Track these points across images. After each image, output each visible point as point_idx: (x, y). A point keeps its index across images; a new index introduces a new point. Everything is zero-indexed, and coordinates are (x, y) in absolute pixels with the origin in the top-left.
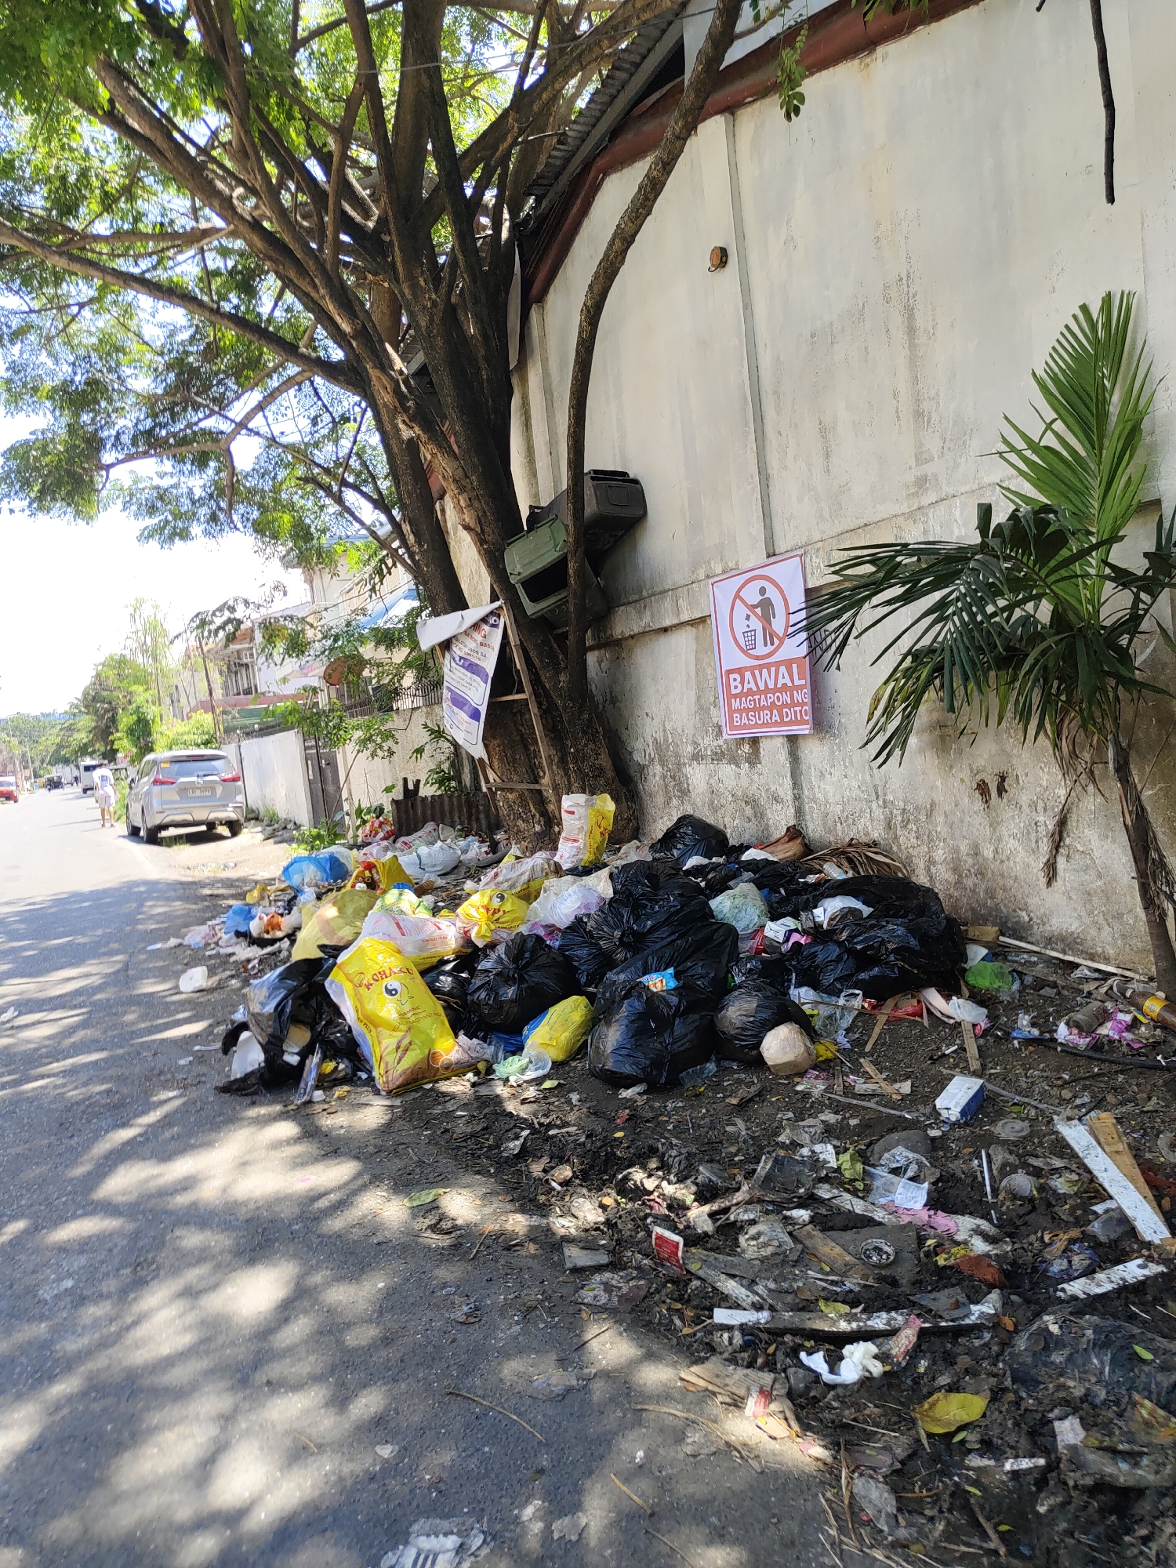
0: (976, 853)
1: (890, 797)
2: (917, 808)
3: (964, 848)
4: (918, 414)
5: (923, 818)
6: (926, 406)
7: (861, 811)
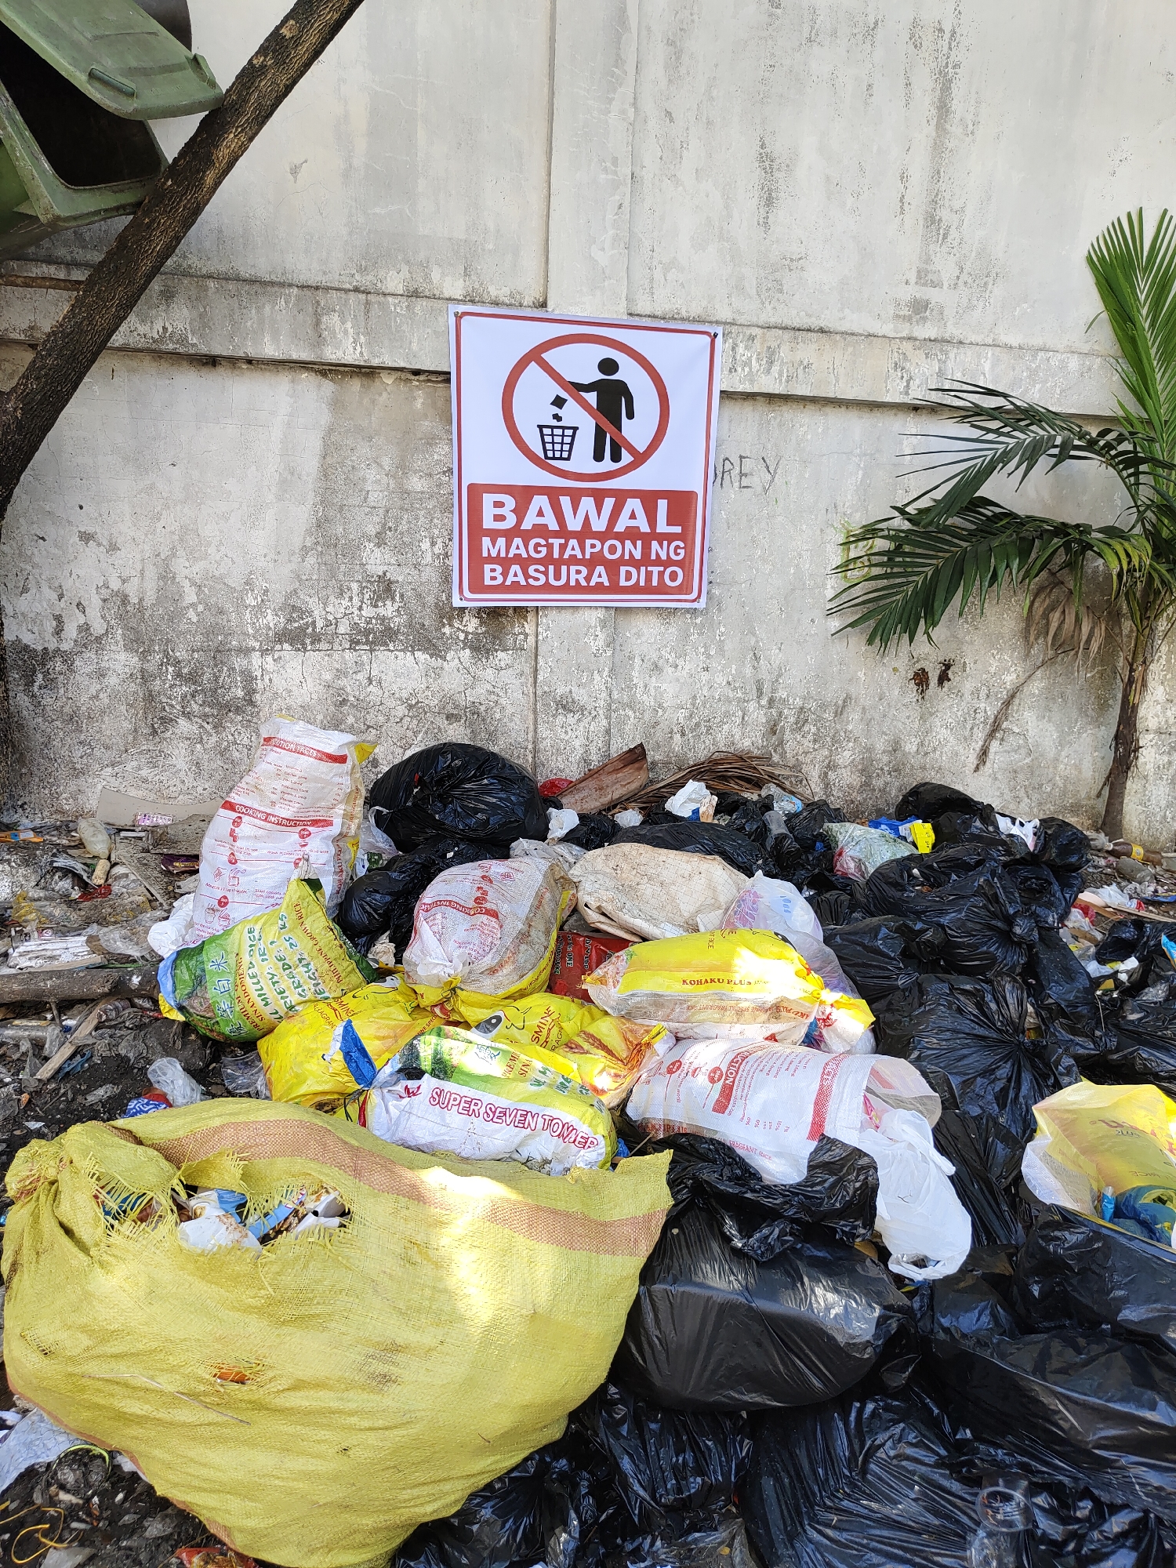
0: (895, 747)
1: (782, 694)
2: (823, 706)
3: (880, 745)
4: (932, 220)
5: (828, 715)
6: (944, 214)
7: (727, 714)
